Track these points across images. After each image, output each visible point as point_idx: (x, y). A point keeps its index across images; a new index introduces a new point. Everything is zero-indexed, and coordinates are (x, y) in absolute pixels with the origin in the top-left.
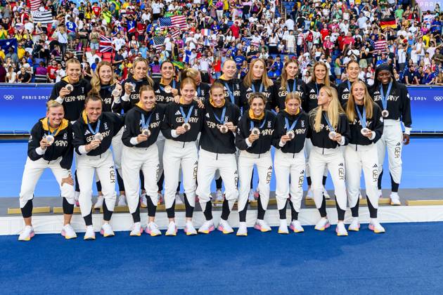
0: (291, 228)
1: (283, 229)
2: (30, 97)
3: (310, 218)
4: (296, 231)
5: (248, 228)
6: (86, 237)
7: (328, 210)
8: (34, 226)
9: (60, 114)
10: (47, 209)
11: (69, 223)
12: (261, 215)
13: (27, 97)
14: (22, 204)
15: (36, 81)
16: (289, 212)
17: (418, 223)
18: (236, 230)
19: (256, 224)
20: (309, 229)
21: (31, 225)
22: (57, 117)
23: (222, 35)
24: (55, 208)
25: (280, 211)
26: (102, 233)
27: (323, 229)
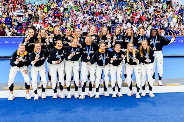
1: (114, 95)
2: (15, 42)
3: (126, 91)
4: (119, 96)
6: (35, 99)
9: (24, 49)
10: (20, 87)
11: (28, 93)
12: (105, 90)
13: (14, 42)
16: (116, 89)
17: (170, 93)
18: (95, 96)
19: (103, 93)
20: (125, 95)
21: (13, 94)
22: (22, 50)
23: (92, 16)
24: (22, 87)
25: (113, 88)
26: (41, 97)
27: (130, 95)
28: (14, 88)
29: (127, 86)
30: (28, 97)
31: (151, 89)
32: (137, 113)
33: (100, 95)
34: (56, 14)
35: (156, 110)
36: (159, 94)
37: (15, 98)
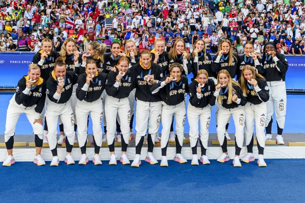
0: (201, 161)
1: (195, 162)
2: (16, 62)
3: (215, 154)
4: (204, 163)
5: (168, 160)
6: (52, 164)
7: (228, 148)
8: (14, 156)
9: (38, 74)
10: (24, 143)
11: (40, 154)
12: (179, 150)
13: (13, 62)
14: (7, 139)
15: (21, 50)
16: (199, 149)
17: (296, 159)
19: (175, 157)
20: (213, 162)
21: (12, 155)
22: (35, 76)
23: (154, 17)
24: (30, 143)
25: (192, 148)
26: (66, 162)
27: (223, 161)
28: (15, 144)
29: (218, 145)
30: (40, 162)
31: (261, 151)
32: (236, 196)
33: (169, 161)
34: (90, 12)
35: (270, 190)
36: (276, 161)
37: (16, 162)
